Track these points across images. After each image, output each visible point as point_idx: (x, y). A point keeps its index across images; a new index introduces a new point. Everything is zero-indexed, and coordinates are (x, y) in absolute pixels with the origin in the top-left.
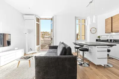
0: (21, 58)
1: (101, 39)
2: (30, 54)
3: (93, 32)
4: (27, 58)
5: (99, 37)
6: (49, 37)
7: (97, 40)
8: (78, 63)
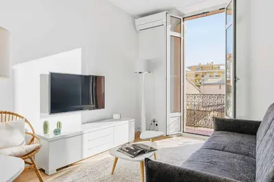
0: (121, 150)
2: (148, 140)
4: (135, 151)
6: (220, 84)
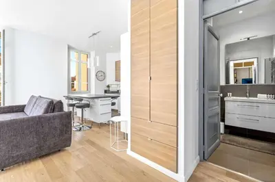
1: (111, 89)
3: (100, 78)
5: (108, 86)
7: (106, 92)
8: (73, 129)
